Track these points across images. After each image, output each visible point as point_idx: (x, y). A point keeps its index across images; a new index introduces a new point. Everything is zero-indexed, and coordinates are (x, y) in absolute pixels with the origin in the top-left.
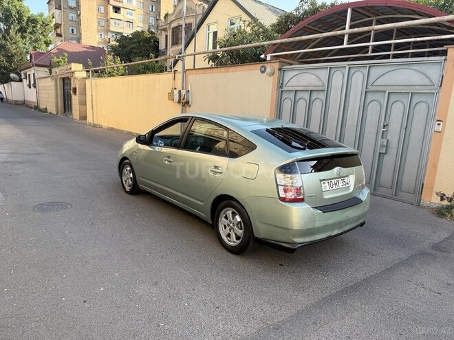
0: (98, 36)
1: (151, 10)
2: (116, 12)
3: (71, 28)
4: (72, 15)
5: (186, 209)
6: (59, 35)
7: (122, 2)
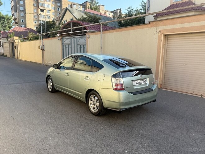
0: (34, 23)
1: (58, 10)
2: (42, 12)
3: (21, 20)
4: (22, 14)
5: (75, 97)
6: (16, 23)
7: (45, 7)
